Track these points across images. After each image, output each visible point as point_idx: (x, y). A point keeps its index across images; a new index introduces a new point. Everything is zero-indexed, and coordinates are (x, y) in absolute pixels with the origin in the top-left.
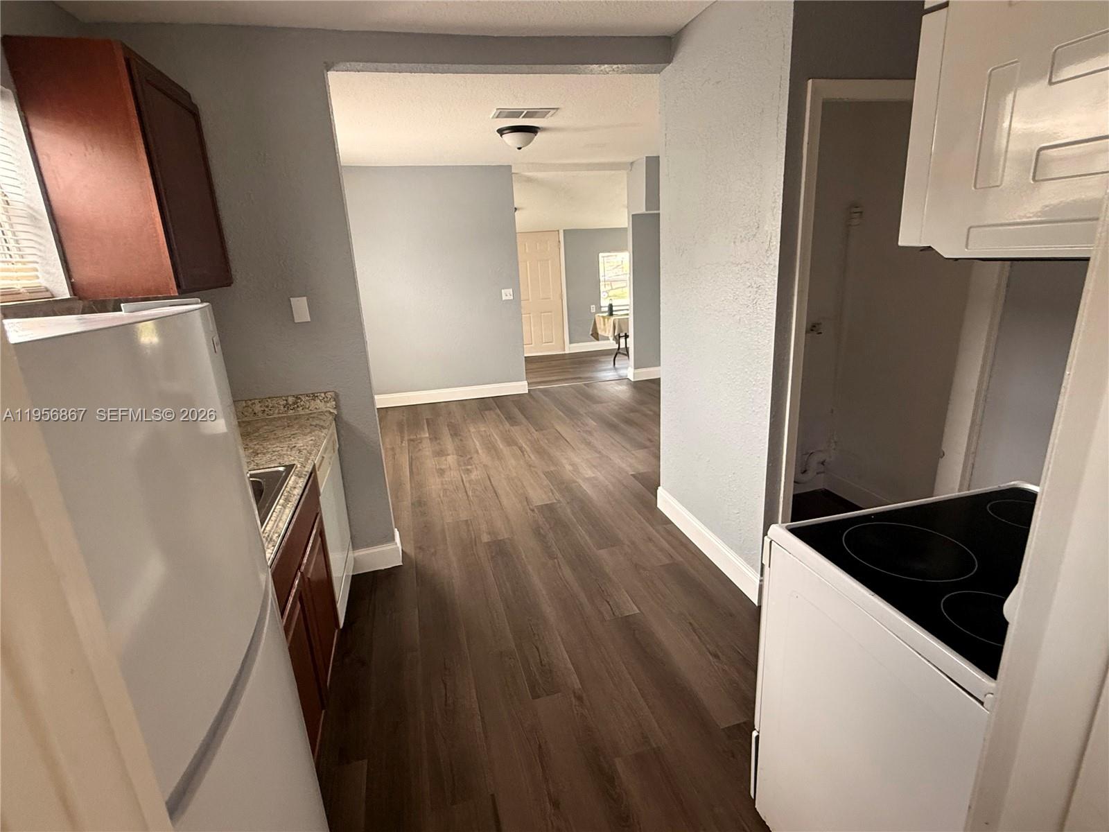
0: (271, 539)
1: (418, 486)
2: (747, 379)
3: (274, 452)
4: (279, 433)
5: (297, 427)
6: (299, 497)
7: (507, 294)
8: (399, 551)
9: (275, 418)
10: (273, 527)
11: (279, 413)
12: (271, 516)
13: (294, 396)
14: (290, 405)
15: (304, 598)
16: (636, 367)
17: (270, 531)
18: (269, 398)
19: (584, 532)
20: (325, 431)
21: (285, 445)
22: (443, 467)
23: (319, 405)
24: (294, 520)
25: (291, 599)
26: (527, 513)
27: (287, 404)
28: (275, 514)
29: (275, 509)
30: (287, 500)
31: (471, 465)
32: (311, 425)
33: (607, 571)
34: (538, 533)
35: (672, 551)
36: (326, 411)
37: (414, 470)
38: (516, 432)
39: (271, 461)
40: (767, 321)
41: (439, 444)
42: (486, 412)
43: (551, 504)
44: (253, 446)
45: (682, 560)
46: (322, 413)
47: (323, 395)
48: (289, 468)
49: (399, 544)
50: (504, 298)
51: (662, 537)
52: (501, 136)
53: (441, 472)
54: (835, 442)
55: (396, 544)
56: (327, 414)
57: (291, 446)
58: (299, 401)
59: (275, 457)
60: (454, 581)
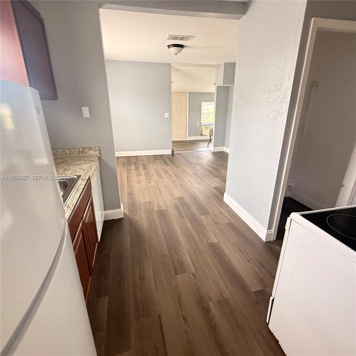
0: (69, 207)
1: (130, 187)
2: (269, 151)
3: (73, 170)
4: (76, 162)
5: (83, 160)
6: (82, 189)
7: (167, 115)
8: (122, 212)
9: (74, 157)
10: (70, 201)
11: (76, 155)
12: (70, 197)
13: (82, 148)
14: (81, 152)
15: (84, 232)
16: (214, 146)
17: (69, 203)
18: (72, 148)
19: (195, 209)
20: (95, 163)
21: (78, 167)
22: (140, 180)
23: (92, 152)
24: (80, 199)
25: (78, 232)
26: (173, 200)
27: (80, 151)
28: (72, 196)
29: (72, 193)
30: (77, 190)
31: (151, 180)
32: (89, 160)
33: (204, 224)
34: (177, 208)
35: (229, 218)
36: (96, 155)
37: (129, 181)
38: (168, 168)
39: (72, 173)
40: (281, 126)
41: (138, 171)
42: (157, 160)
43: (182, 197)
44: (65, 167)
45: (234, 221)
46: (94, 156)
47: (94, 148)
48: (79, 177)
49: (123, 210)
50: (165, 117)
51: (226, 212)
52: (169, 48)
53: (139, 182)
54: (295, 179)
55: (121, 209)
56: (96, 156)
57: (80, 168)
58: (84, 150)
59: (73, 172)
60: (144, 225)
